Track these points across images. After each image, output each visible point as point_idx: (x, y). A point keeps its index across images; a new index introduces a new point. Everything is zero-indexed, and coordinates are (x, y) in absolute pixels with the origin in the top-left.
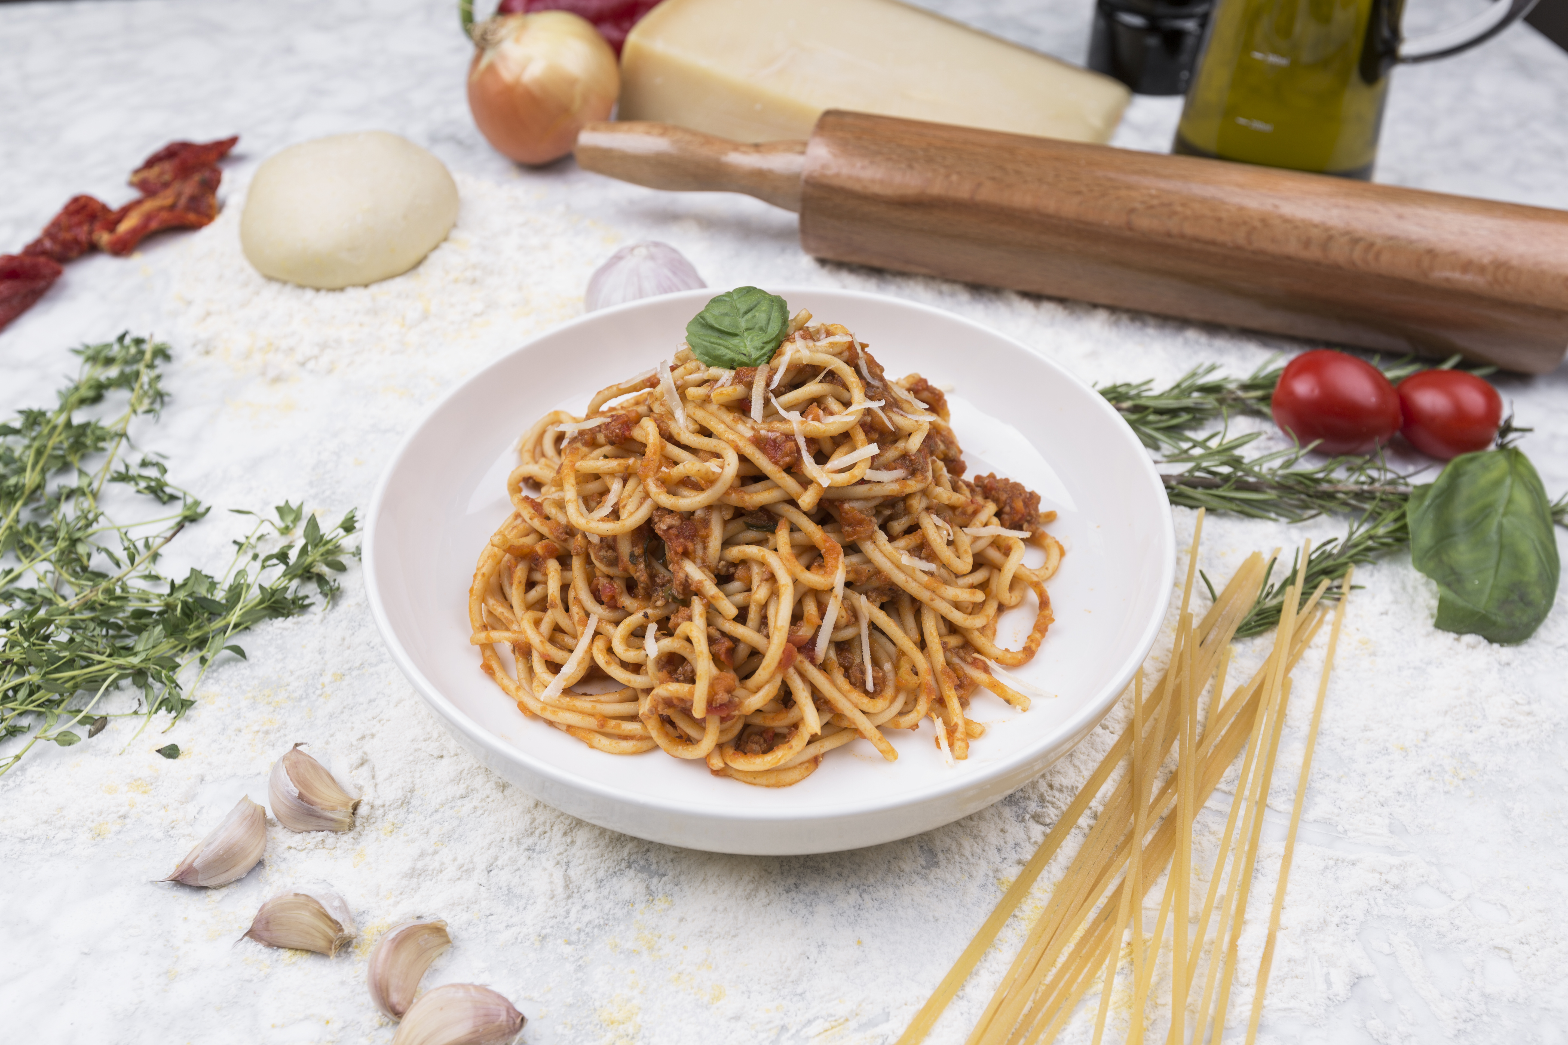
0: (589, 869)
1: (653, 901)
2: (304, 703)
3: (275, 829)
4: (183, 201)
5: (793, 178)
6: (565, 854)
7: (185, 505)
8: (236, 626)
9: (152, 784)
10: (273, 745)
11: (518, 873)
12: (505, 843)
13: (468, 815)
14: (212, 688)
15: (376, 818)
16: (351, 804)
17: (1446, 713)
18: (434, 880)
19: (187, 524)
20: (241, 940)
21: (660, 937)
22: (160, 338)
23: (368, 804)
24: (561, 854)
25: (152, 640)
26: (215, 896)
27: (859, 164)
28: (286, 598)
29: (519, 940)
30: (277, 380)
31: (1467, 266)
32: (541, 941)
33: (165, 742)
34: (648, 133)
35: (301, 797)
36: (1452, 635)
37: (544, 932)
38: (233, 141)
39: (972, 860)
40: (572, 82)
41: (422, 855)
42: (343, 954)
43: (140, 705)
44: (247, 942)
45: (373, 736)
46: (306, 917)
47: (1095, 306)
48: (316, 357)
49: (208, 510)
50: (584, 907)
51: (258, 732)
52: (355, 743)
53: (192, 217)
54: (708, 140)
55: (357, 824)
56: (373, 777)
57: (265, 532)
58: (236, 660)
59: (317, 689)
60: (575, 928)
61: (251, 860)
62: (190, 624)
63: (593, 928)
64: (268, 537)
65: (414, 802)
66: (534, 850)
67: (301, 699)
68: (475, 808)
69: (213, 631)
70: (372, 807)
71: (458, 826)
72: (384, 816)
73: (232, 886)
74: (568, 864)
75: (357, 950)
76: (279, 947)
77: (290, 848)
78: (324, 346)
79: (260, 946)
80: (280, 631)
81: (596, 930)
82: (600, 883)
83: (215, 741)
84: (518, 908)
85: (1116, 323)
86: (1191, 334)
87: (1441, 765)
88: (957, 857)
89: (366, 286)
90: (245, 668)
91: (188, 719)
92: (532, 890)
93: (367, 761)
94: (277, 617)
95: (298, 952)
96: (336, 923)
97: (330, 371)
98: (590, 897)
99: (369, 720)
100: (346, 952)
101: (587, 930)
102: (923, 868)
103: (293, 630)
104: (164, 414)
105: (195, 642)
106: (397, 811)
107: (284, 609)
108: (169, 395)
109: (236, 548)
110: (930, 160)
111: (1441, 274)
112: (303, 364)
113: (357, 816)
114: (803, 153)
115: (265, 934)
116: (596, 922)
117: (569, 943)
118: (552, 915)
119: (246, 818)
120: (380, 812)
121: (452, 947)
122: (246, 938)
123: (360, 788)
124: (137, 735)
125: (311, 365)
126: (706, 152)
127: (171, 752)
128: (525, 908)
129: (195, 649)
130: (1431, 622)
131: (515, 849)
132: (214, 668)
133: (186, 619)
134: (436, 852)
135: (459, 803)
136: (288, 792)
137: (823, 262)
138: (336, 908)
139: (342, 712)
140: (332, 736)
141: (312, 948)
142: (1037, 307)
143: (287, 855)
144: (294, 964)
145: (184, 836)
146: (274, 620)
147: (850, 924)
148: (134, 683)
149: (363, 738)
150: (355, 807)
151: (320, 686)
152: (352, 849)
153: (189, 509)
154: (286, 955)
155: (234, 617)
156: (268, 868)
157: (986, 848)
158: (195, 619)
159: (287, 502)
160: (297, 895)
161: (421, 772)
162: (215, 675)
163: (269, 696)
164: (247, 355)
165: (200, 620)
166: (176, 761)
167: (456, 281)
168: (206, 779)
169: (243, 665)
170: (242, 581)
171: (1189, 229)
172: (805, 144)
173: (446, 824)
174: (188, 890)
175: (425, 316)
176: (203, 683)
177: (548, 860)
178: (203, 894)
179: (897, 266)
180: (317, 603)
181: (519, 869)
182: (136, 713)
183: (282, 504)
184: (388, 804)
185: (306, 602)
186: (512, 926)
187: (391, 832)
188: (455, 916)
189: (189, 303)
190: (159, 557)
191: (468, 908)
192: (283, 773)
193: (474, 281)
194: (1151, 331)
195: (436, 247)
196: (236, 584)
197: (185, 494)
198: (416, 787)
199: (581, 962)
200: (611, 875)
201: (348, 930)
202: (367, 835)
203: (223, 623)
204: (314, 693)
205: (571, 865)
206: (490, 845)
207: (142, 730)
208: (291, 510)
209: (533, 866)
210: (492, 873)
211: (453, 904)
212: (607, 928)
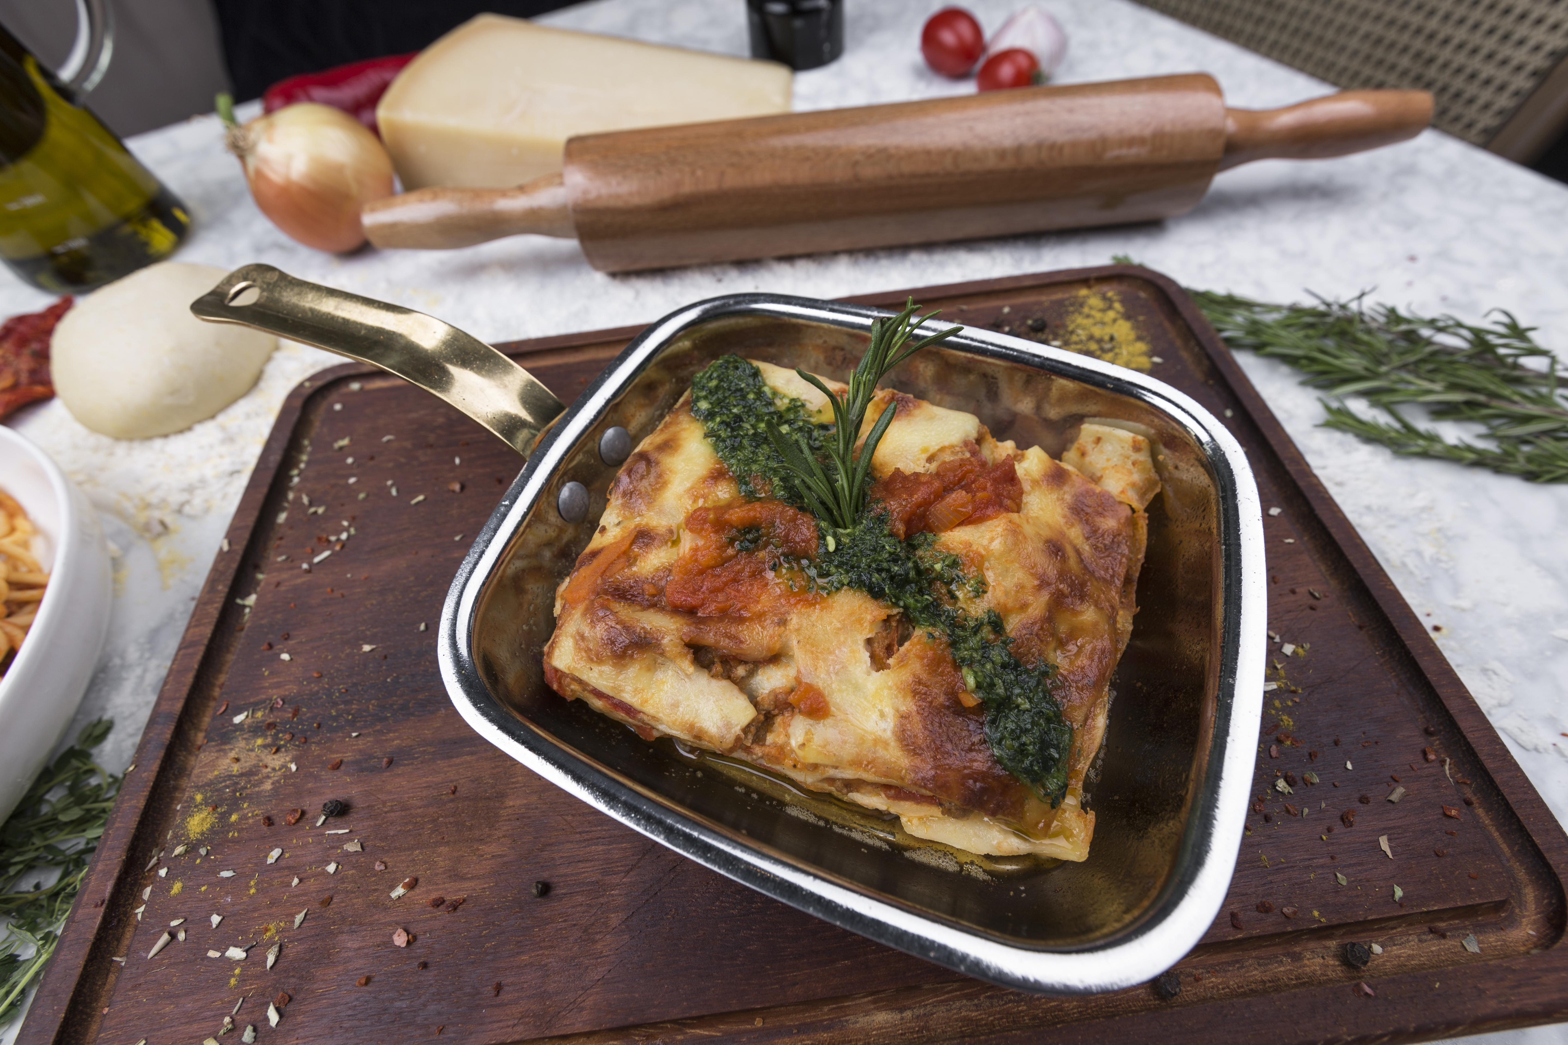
4: (24, 378)
5: (562, 210)
27: (614, 182)
31: (1132, 141)
34: (421, 201)
38: (67, 302)
40: (339, 169)
47: (835, 254)
53: (39, 389)
54: (478, 193)
85: (856, 263)
86: (915, 257)
110: (673, 162)
111: (1112, 154)
112: (180, 512)
114: (561, 184)
137: (613, 275)
142: (792, 265)
171: (905, 169)
172: (561, 175)
179: (673, 263)
194: (884, 262)
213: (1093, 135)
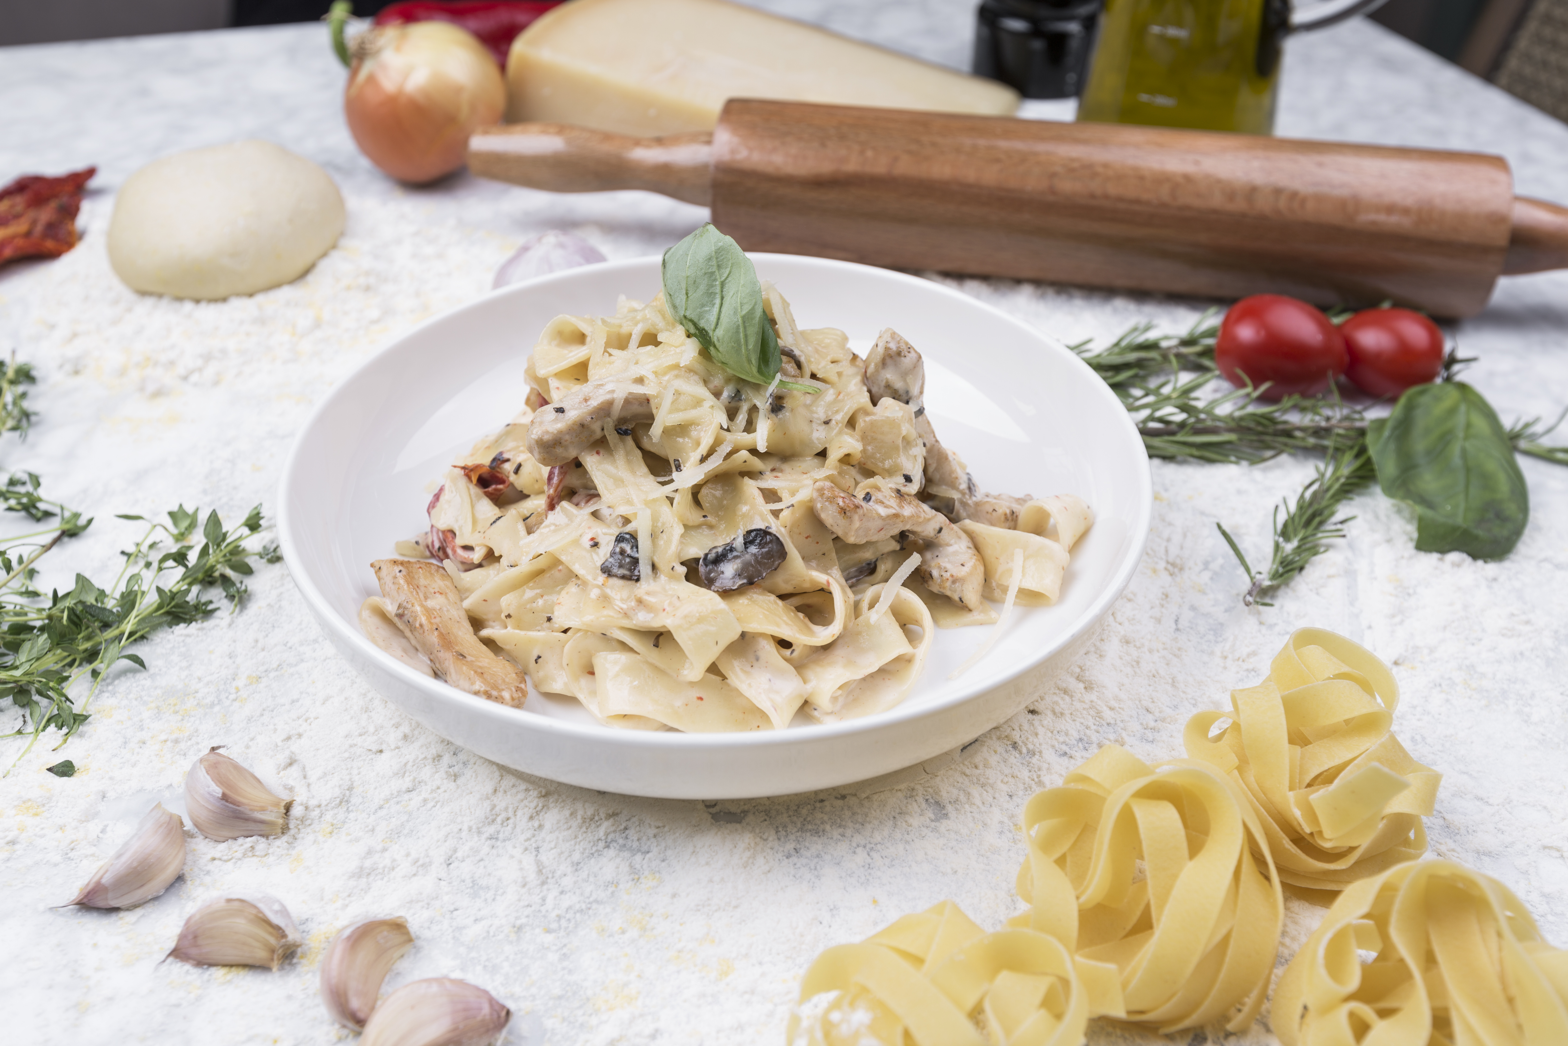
0: (562, 853)
1: (639, 879)
2: (217, 709)
3: (194, 840)
4: (39, 228)
5: (700, 170)
6: (533, 840)
7: (63, 518)
8: (131, 634)
9: (44, 805)
10: (185, 755)
11: (482, 863)
12: (464, 834)
13: (418, 809)
14: (107, 701)
15: (313, 820)
16: (283, 804)
17: (1445, 628)
18: (386, 879)
19: (66, 539)
20: (164, 961)
21: (651, 916)
22: (21, 358)
23: (302, 804)
24: (528, 839)
25: (35, 650)
26: (128, 918)
27: (770, 146)
28: (188, 602)
29: (492, 934)
30: (158, 394)
31: (1391, 208)
32: (516, 933)
33: (57, 759)
34: (544, 132)
35: (225, 797)
36: (1435, 556)
37: (518, 923)
38: (91, 172)
39: (983, 809)
40: (458, 90)
41: (370, 852)
42: (287, 967)
43: (25, 722)
44: (171, 964)
45: (300, 736)
46: (241, 924)
47: (1018, 281)
48: (200, 370)
49: (90, 521)
50: (562, 892)
51: (166, 741)
52: (280, 744)
53: (50, 244)
54: (607, 137)
55: (291, 826)
56: (305, 777)
57: (158, 540)
58: (133, 671)
59: (230, 694)
60: (553, 915)
61: (169, 873)
62: (79, 634)
63: (575, 913)
64: (161, 545)
65: (353, 800)
66: (497, 839)
67: (212, 705)
68: (425, 801)
69: (106, 641)
70: (307, 808)
71: (408, 821)
72: (321, 817)
73: (148, 905)
74: (537, 849)
75: (304, 961)
76: (211, 965)
77: (214, 859)
78: (208, 358)
79: (187, 967)
80: (182, 638)
81: (578, 915)
82: (577, 866)
83: (115, 756)
84: (486, 900)
85: (1042, 296)
86: (1119, 303)
87: (1450, 679)
88: (967, 806)
89: (251, 295)
90: (145, 679)
91: (81, 736)
92: (500, 880)
93: (295, 761)
94: (177, 624)
95: (233, 969)
96: (278, 928)
97: (216, 383)
98: (567, 882)
99: (294, 720)
100: (290, 964)
101: (568, 916)
102: (932, 821)
103: (198, 636)
104: (32, 434)
105: (85, 654)
106: (336, 811)
107: (186, 614)
108: (36, 414)
109: (125, 558)
110: (843, 137)
111: (1367, 217)
112: (185, 378)
113: (291, 818)
114: (709, 142)
115: (193, 951)
116: (577, 907)
117: (548, 931)
118: (526, 903)
119: (161, 826)
120: (317, 812)
121: (415, 947)
122: (171, 959)
123: (291, 789)
124: (22, 755)
125: (194, 378)
126: (606, 148)
127: (65, 770)
128: (494, 900)
129: (84, 663)
130: (1411, 545)
131: (476, 838)
132: (109, 681)
133: (74, 628)
134: (385, 850)
135: (406, 796)
136: (209, 793)
138: (276, 912)
139: (262, 715)
140: (252, 739)
141: (250, 962)
143: (211, 867)
144: (230, 982)
145: (86, 856)
146: (174, 628)
147: (862, 884)
148: (15, 702)
149: (289, 738)
150: (288, 808)
151: (233, 691)
152: (287, 855)
153: (68, 522)
154: (218, 973)
155: (128, 626)
156: (189, 883)
157: (997, 795)
158: (83, 628)
159: (181, 505)
160: (229, 901)
161: (359, 768)
162: (110, 688)
163: (175, 705)
164: (122, 372)
165: (90, 629)
166: (71, 778)
167: (348, 288)
168: (107, 795)
169: (142, 676)
170: (136, 588)
171: (1113, 189)
172: (711, 134)
173: (394, 820)
174: (95, 914)
175: (318, 324)
176: (97, 696)
177: (515, 847)
178: (113, 918)
180: (222, 607)
181: (482, 860)
182: (19, 732)
183: (175, 508)
184: (324, 803)
185: (210, 607)
186: (482, 919)
187: (331, 833)
188: (414, 914)
189: (52, 327)
190: (36, 575)
191: (428, 904)
192: (202, 774)
193: (367, 289)
194: (1077, 303)
195: (324, 255)
196: (129, 590)
197: (62, 508)
198: (355, 784)
199: (565, 950)
200: (588, 857)
201: (292, 936)
202: (303, 838)
203: (116, 632)
204: (227, 698)
205: (541, 850)
206: (447, 836)
207: (28, 750)
208: (186, 514)
209: (498, 855)
210: (451, 866)
211: (411, 902)
212: (591, 912)
213: (1344, 192)
